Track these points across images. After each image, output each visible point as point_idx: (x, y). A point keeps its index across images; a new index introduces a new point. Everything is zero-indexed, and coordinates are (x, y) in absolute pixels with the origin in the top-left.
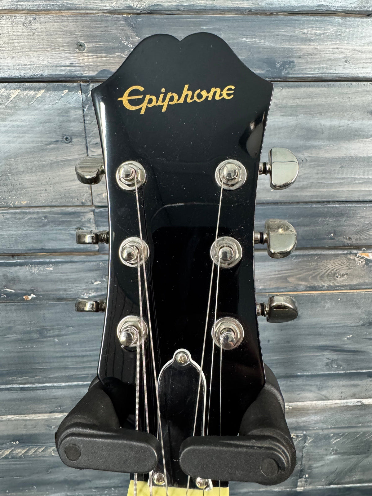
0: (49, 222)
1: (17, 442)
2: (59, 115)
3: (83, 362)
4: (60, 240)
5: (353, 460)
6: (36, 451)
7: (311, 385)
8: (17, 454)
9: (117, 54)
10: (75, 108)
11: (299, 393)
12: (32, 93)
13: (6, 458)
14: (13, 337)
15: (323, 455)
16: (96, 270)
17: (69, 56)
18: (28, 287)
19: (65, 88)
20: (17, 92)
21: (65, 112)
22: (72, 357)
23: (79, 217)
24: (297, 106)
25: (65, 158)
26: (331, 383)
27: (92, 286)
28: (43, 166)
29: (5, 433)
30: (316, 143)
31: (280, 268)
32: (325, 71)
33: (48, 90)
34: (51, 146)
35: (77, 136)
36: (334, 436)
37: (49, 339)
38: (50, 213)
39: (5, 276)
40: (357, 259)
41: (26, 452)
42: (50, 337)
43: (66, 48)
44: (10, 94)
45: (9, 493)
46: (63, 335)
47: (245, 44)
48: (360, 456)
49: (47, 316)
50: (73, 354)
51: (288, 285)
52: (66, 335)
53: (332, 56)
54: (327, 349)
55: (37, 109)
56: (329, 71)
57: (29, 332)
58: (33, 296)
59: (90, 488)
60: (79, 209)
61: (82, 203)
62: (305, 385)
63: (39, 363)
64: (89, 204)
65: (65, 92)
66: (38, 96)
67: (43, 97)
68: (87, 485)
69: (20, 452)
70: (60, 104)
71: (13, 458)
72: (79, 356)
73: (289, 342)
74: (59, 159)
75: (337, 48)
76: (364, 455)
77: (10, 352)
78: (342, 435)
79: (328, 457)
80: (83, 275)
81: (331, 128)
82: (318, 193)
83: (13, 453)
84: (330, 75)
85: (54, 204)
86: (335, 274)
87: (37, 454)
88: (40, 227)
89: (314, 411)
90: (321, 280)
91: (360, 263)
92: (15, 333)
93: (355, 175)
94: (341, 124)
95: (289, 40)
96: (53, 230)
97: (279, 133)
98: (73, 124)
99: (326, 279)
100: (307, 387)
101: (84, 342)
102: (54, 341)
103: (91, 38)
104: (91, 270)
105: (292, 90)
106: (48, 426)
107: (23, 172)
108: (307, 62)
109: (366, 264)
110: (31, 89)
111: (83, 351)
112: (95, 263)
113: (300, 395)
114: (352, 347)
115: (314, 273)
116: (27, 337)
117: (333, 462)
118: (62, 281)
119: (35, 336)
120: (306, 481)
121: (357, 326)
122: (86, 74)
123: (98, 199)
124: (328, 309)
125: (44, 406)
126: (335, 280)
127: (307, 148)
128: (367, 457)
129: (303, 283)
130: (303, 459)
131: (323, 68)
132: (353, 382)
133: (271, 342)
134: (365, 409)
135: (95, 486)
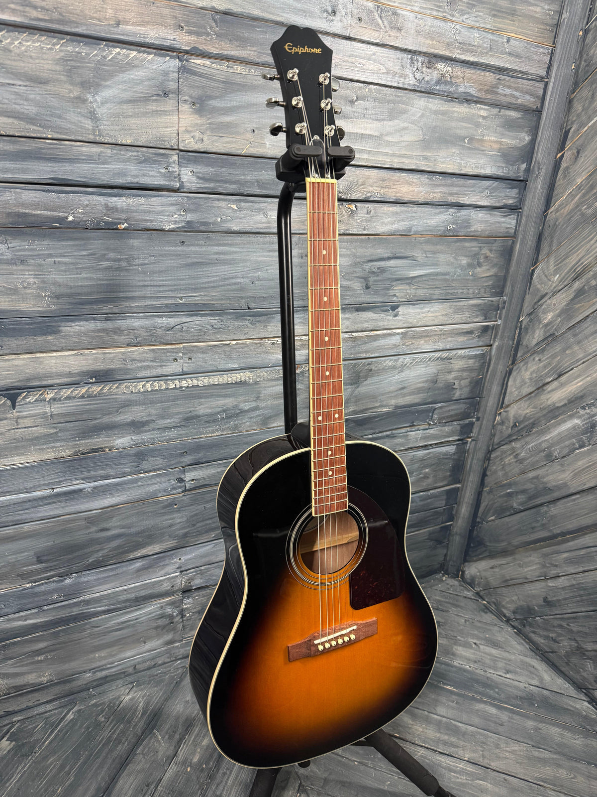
0: (145, 160)
1: (94, 380)
2: (162, 75)
3: (160, 292)
4: (152, 176)
6: (110, 388)
8: (93, 392)
9: (204, 37)
10: (173, 72)
12: (145, 55)
13: (83, 397)
14: (106, 264)
16: (176, 205)
17: (173, 34)
18: (123, 216)
19: (168, 55)
20: (135, 53)
21: (166, 73)
22: (151, 286)
23: (167, 158)
25: (163, 109)
27: (173, 219)
28: (146, 112)
29: (85, 369)
33: (156, 55)
34: (154, 98)
35: (172, 93)
37: (134, 267)
38: (146, 152)
39: (106, 206)
40: (346, 209)
41: (101, 390)
42: (135, 265)
43: (172, 27)
44: (129, 54)
45: (79, 440)
46: (144, 264)
48: (353, 386)
49: (135, 244)
50: (152, 283)
52: (148, 264)
55: (147, 68)
57: (119, 260)
58: (126, 225)
59: (153, 430)
60: (167, 152)
61: (171, 146)
63: (123, 292)
64: (176, 147)
65: (168, 58)
66: (149, 58)
67: (152, 60)
68: (151, 426)
69: (96, 389)
70: (163, 67)
71: (88, 397)
72: (156, 286)
74: (159, 108)
76: (356, 385)
77: (100, 280)
80: (166, 208)
83: (89, 392)
85: (151, 145)
87: (111, 392)
88: (139, 163)
91: (348, 212)
92: (107, 260)
96: (147, 167)
98: (171, 83)
101: (162, 271)
102: (138, 270)
103: (188, 23)
104: (172, 205)
106: (124, 360)
107: (132, 116)
109: (352, 213)
110: (145, 52)
111: (160, 281)
112: (175, 199)
116: (116, 264)
118: (150, 212)
119: (124, 264)
122: (184, 48)
123: (182, 145)
125: (123, 337)
128: (358, 387)
134: (354, 341)
135: (158, 427)
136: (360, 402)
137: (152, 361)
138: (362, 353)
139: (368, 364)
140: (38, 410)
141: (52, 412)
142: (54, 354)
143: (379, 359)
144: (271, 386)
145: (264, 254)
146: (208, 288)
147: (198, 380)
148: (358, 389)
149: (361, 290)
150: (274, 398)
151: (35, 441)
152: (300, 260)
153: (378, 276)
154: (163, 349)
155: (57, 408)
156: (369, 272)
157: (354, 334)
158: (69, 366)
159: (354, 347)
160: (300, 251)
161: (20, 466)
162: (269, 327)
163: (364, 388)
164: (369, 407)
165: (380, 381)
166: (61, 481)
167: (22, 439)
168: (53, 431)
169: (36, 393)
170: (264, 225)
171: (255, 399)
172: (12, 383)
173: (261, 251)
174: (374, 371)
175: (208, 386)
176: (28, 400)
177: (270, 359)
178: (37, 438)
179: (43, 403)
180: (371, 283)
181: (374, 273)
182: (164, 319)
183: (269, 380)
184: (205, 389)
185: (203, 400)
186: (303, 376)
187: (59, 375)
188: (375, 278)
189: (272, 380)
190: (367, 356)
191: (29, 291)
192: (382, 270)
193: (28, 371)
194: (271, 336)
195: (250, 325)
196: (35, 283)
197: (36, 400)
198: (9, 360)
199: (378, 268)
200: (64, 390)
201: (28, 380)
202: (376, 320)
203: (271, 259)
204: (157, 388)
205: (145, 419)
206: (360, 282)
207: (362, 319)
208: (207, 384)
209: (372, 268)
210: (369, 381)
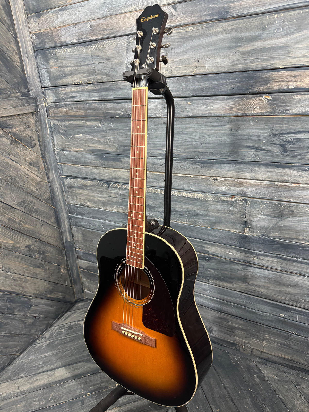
3: (156, 147)
5: (273, 221)
7: (247, 169)
11: (241, 173)
15: (257, 214)
24: (231, 29)
26: (257, 169)
30: (240, 44)
31: (229, 104)
32: (241, 13)
36: (261, 203)
40: (263, 99)
47: (210, 7)
48: (277, 219)
50: (153, 143)
51: (233, 112)
53: (244, 6)
54: (253, 148)
56: (243, 13)
59: (157, 211)
62: (245, 169)
68: (156, 210)
73: (235, 143)
75: (245, 3)
78: (266, 203)
79: (259, 216)
81: (246, 37)
82: (243, 67)
84: (243, 14)
86: (254, 106)
89: (249, 185)
90: (247, 110)
91: (265, 101)
93: (258, 57)
94: (250, 34)
95: (227, 3)
97: (225, 41)
99: (249, 109)
100: (245, 170)
101: (157, 137)
105: (229, 22)
108: (234, 11)
109: (268, 102)
111: (156, 142)
113: (242, 174)
114: (265, 147)
115: (244, 106)
117: (262, 219)
120: (249, 230)
121: (267, 136)
124: (252, 126)
126: (254, 110)
127: (237, 47)
128: (281, 220)
129: (239, 111)
130: (247, 215)
131: (240, 12)
132: (268, 170)
133: (227, 142)
134: (277, 188)
135: (158, 211)
136: (284, 232)
137: (155, 179)
138: (284, 197)
139: (290, 206)
140: (116, 191)
141: (120, 193)
142: (120, 170)
143: (301, 205)
144: (215, 205)
145: (208, 128)
146: (178, 146)
147: (175, 193)
148: (281, 222)
149: (279, 153)
150: (217, 212)
151: (116, 203)
152: (231, 132)
153: (294, 144)
154: (159, 174)
155: (122, 192)
156: (285, 141)
157: (277, 183)
158: (125, 175)
159: (276, 192)
160: (230, 127)
161: (112, 211)
162: (212, 170)
163: (287, 223)
164: (292, 237)
165: (302, 221)
166: (125, 222)
167: (112, 201)
168: (121, 201)
169: (115, 184)
170: (207, 112)
171: (205, 210)
172: (108, 179)
173: (205, 127)
174: (296, 212)
175: (180, 196)
176: (113, 186)
177: (213, 189)
178: (116, 202)
179: (117, 189)
180: (288, 149)
181: (290, 142)
182: (158, 160)
183: (213, 201)
184: (178, 198)
185: (178, 203)
186: (236, 203)
187: (122, 179)
188: (292, 146)
189: (216, 201)
190: (289, 200)
191: (111, 143)
192: (298, 141)
193: (112, 175)
194: (214, 176)
195: (201, 168)
196: (112, 140)
197: (115, 187)
198: (107, 170)
199: (294, 139)
200: (124, 185)
201: (113, 179)
202: (295, 176)
203: (211, 131)
204: (157, 192)
205: (153, 205)
206: (278, 148)
207: (282, 173)
208: (179, 196)
209: (289, 138)
210: (291, 218)
